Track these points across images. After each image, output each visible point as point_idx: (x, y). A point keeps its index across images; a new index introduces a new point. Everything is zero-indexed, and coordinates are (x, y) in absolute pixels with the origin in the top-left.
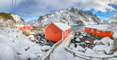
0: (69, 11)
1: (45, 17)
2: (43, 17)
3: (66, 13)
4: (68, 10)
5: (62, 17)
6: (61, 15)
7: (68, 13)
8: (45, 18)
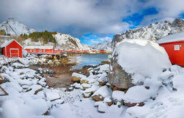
0: (170, 24)
1: (124, 36)
2: (120, 36)
3: (163, 28)
4: (167, 24)
5: (154, 36)
6: (152, 32)
7: (166, 28)
8: (124, 38)
